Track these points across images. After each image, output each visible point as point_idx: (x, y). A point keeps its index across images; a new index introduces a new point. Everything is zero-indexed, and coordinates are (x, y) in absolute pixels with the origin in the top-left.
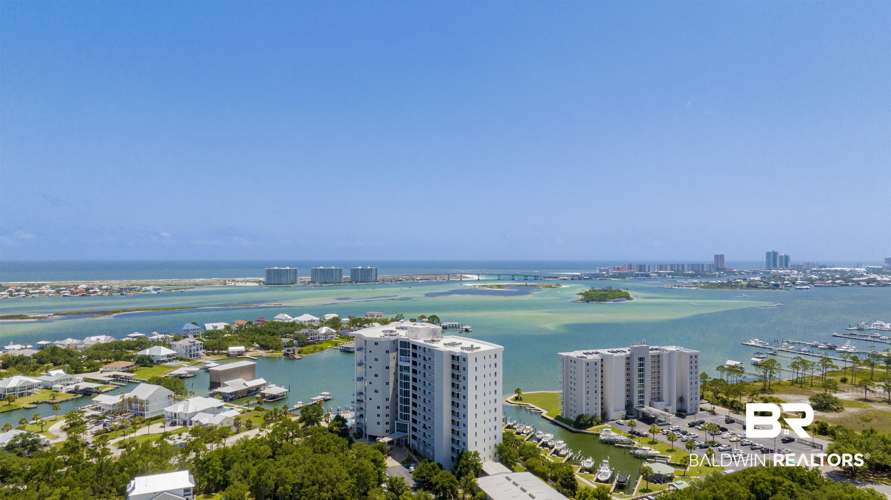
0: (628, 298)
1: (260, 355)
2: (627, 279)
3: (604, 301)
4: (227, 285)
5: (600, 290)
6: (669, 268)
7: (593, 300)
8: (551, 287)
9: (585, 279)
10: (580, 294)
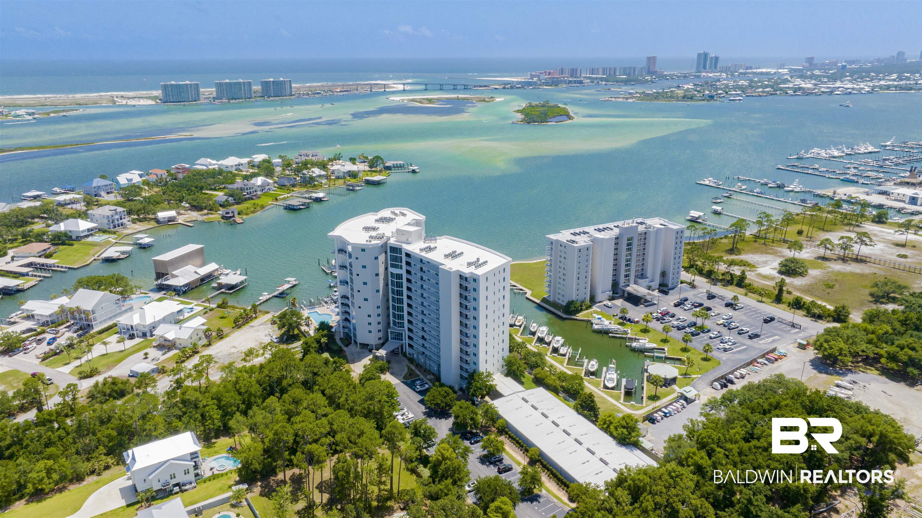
0: (569, 117)
1: (194, 219)
2: (560, 86)
3: (546, 122)
4: (117, 103)
5: (537, 106)
6: (601, 71)
7: (534, 122)
8: (484, 101)
9: (517, 88)
10: (518, 111)
